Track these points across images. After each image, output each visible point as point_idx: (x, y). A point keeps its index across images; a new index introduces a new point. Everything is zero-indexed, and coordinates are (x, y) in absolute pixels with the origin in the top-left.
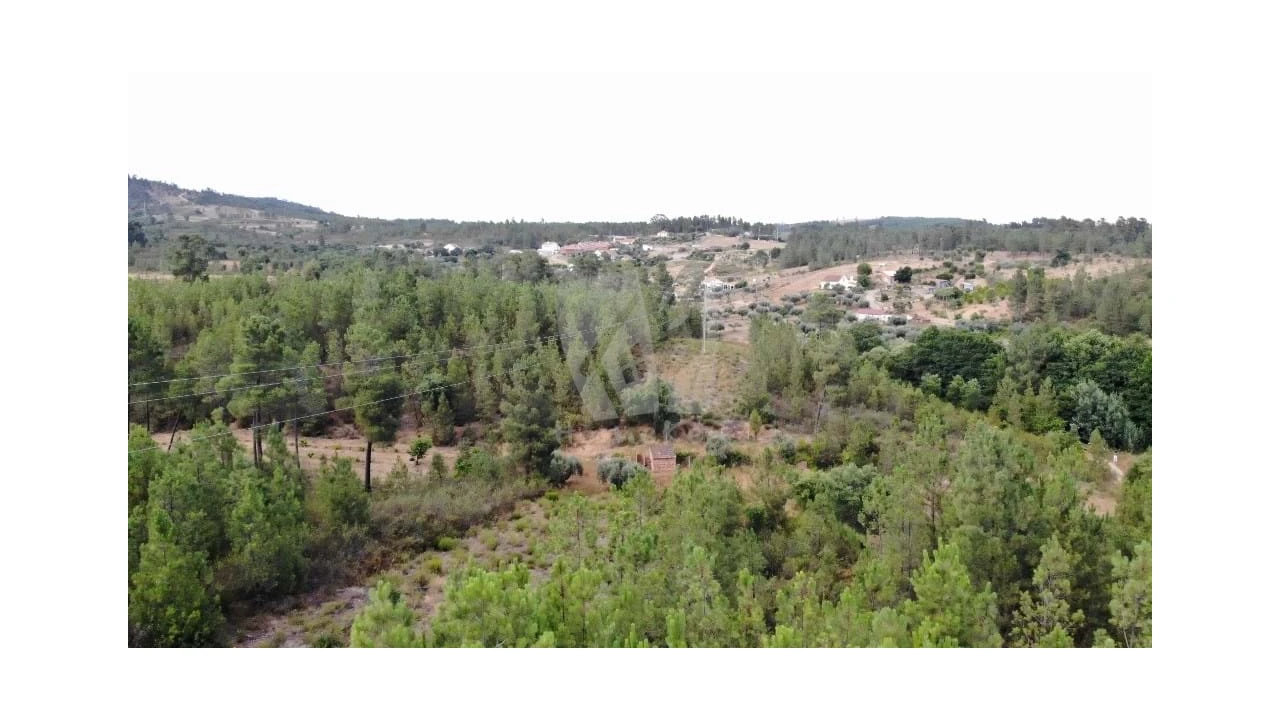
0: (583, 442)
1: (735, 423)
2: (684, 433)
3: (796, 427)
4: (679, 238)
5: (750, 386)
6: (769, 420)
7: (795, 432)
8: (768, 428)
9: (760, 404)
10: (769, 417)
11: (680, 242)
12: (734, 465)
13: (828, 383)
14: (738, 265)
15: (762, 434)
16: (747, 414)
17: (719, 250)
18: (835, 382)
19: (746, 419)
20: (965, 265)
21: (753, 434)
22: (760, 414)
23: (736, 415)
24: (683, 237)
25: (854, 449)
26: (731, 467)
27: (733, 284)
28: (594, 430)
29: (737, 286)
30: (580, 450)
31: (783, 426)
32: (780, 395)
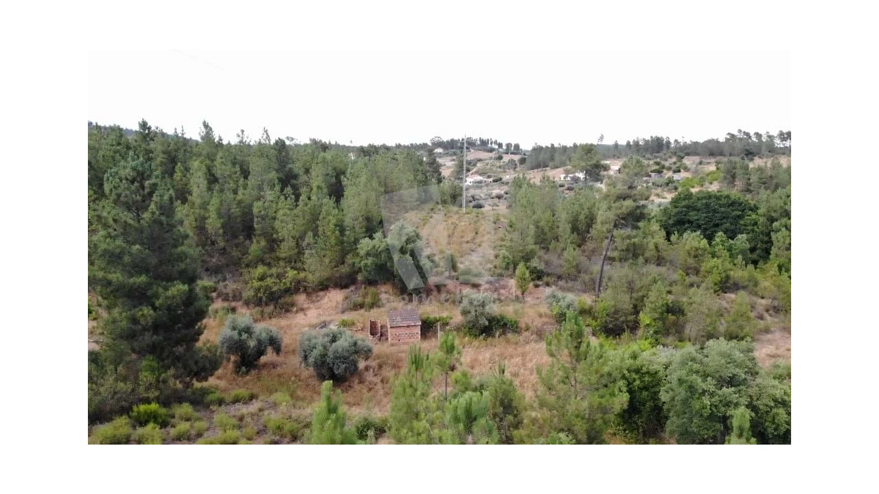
0: (306, 306)
1: (497, 281)
2: (435, 293)
3: (570, 284)
4: (450, 153)
5: (516, 236)
6: (538, 275)
7: (569, 290)
8: (537, 286)
9: (527, 258)
10: (538, 272)
11: (451, 155)
12: (498, 334)
13: (616, 226)
14: (494, 169)
15: (530, 293)
16: (511, 270)
17: (480, 160)
18: (624, 226)
19: (511, 276)
20: (671, 164)
21: (519, 293)
22: (527, 268)
23: (499, 271)
24: (454, 152)
25: (654, 310)
26: (494, 336)
27: (491, 180)
28: (321, 290)
29: (494, 181)
30: (300, 316)
31: (555, 283)
32: (547, 249)
